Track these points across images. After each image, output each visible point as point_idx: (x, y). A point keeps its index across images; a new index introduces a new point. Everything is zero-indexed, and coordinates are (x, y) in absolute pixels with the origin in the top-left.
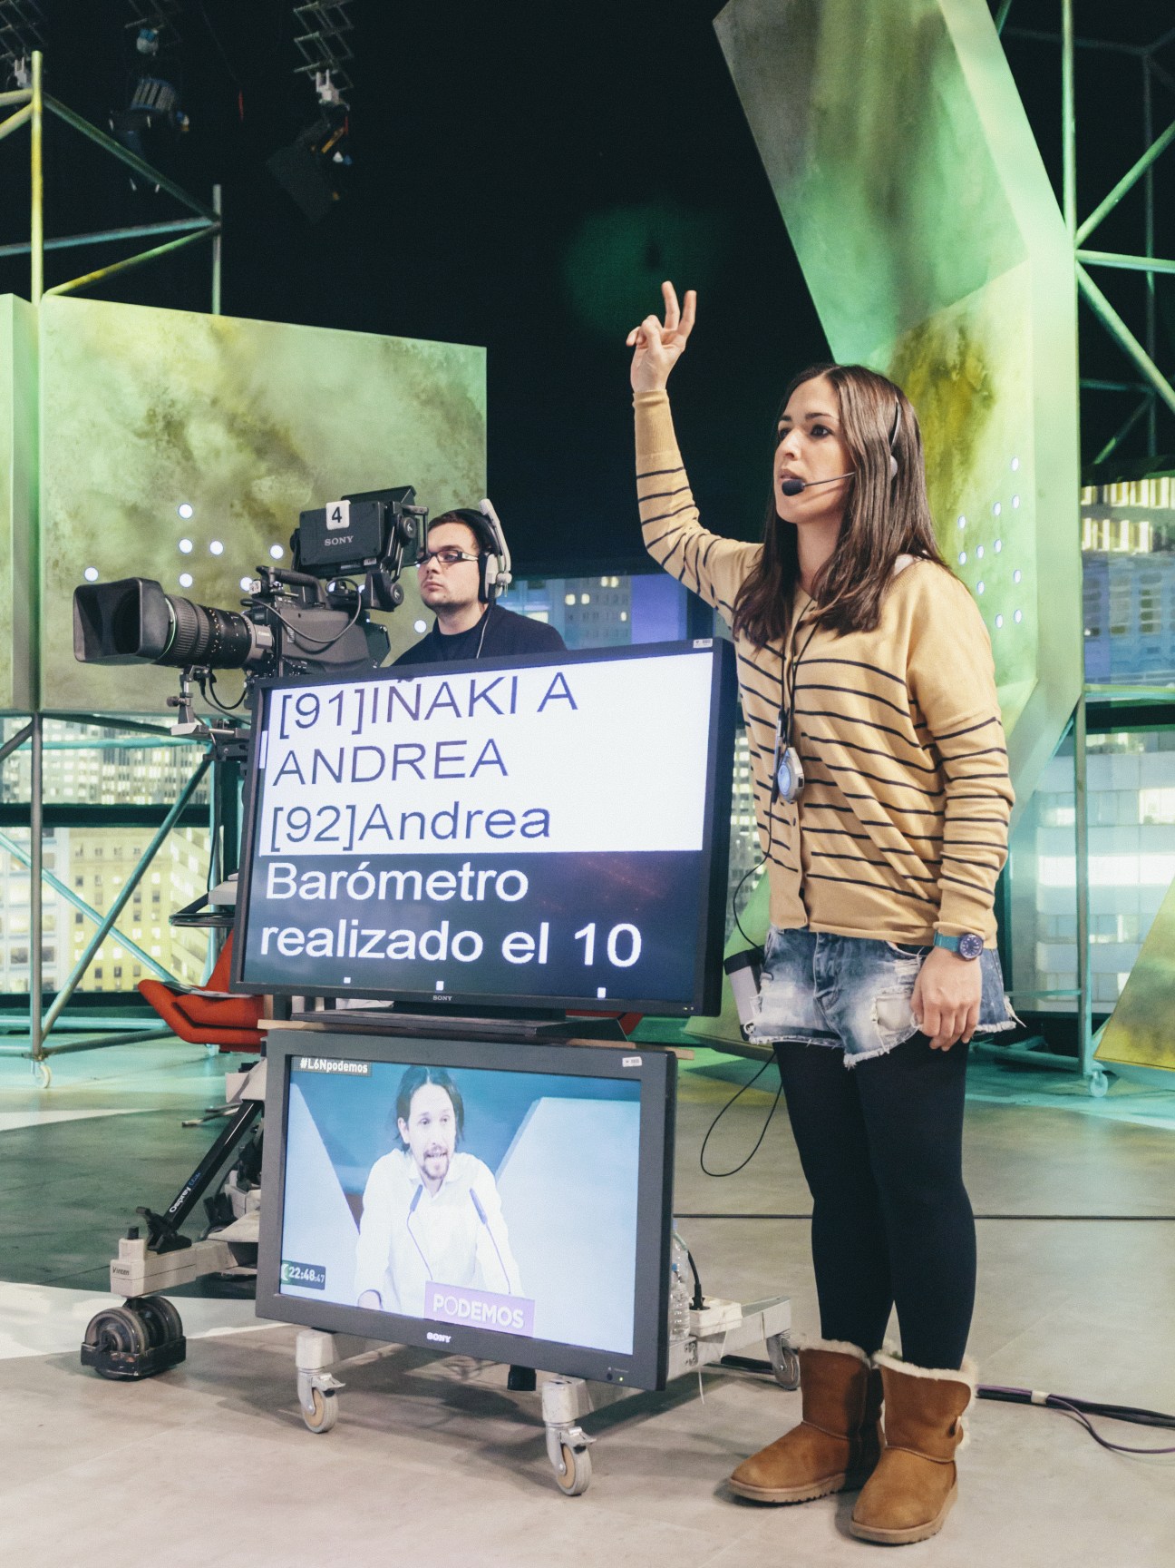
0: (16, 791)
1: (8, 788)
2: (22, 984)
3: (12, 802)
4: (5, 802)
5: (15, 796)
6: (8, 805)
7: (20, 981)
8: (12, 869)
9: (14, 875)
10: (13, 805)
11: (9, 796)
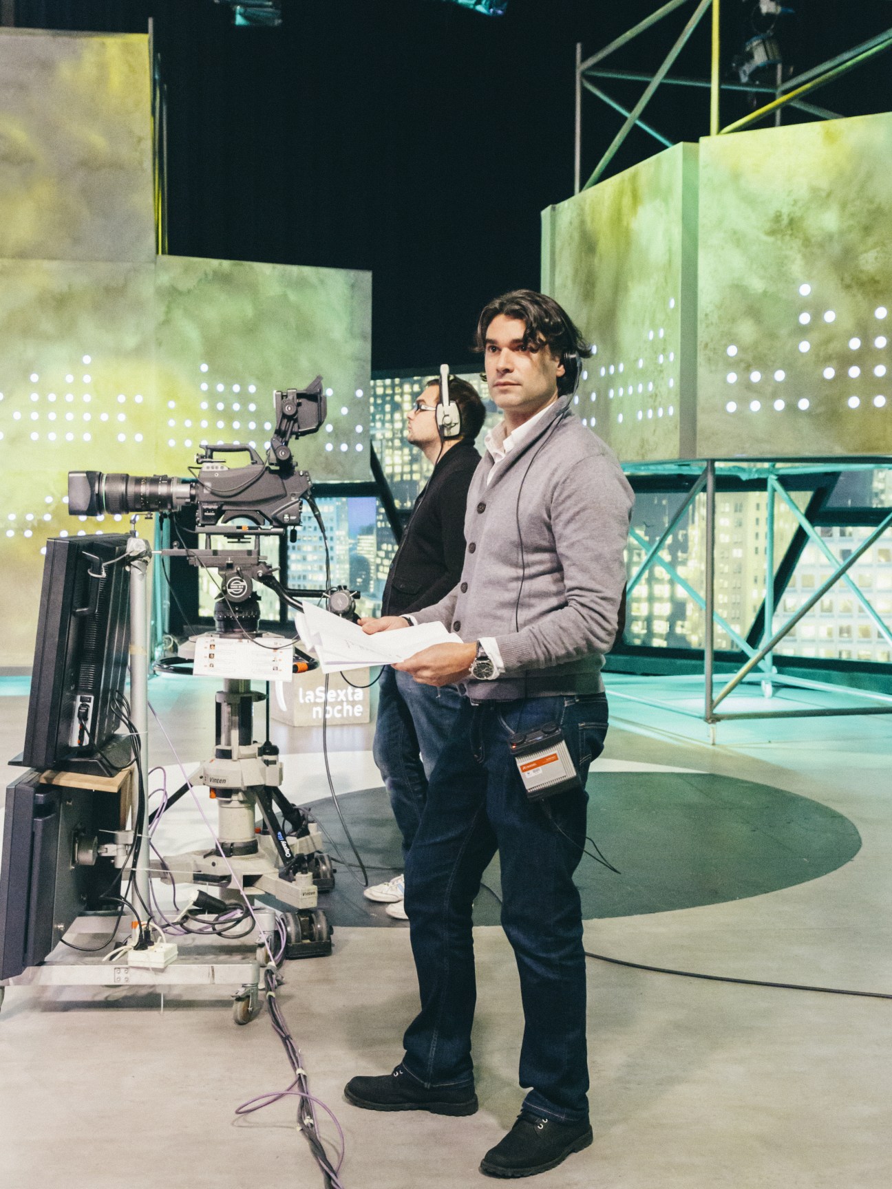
0: (883, 497)
1: (877, 495)
2: (886, 655)
3: (879, 506)
4: (874, 506)
5: (882, 502)
6: (877, 508)
7: (884, 653)
8: (879, 561)
9: (880, 566)
10: (880, 509)
11: (877, 501)
